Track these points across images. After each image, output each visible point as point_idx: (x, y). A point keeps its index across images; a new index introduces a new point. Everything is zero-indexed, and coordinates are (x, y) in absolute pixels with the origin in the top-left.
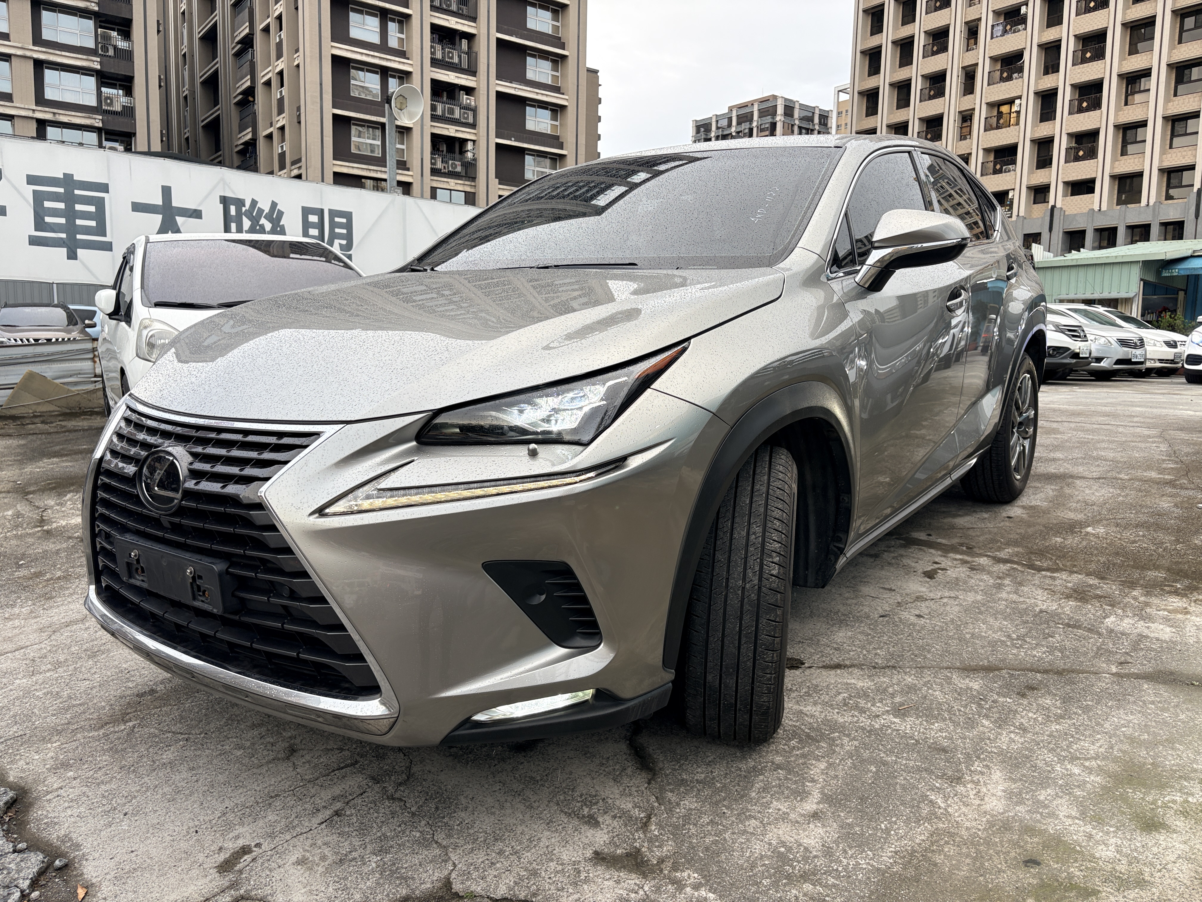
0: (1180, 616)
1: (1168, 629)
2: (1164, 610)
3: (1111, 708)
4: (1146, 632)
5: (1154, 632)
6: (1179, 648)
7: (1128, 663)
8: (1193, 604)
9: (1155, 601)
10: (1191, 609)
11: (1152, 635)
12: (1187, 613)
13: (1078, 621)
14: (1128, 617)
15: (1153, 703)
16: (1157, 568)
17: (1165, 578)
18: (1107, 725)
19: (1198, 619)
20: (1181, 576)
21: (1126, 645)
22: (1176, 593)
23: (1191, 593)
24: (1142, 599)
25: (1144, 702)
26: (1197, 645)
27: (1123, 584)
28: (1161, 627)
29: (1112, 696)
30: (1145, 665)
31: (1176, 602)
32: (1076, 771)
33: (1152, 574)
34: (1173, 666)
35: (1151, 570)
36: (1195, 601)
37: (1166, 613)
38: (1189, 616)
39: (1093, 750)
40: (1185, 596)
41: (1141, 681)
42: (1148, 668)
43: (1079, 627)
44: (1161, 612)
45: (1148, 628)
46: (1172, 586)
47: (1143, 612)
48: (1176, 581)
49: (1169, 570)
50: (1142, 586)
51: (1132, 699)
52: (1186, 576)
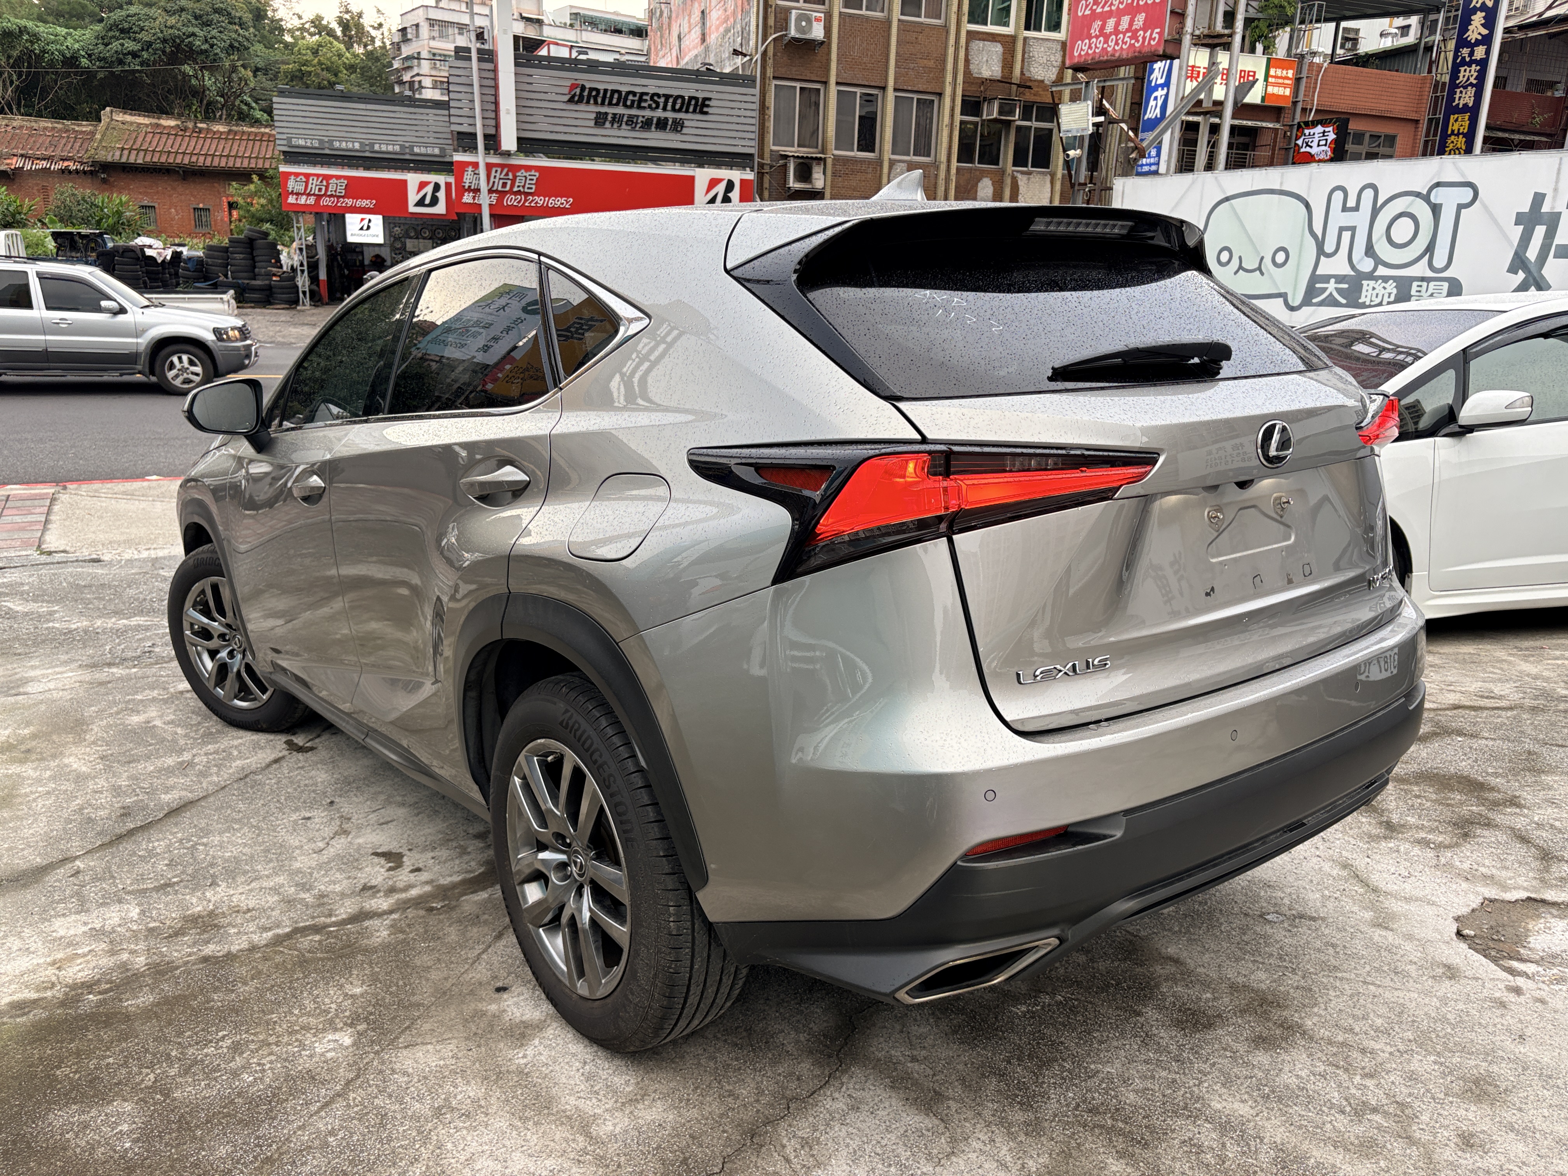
0: (60, 955)
1: (62, 932)
2: (85, 955)
3: (52, 831)
4: (83, 917)
5: (75, 921)
6: (36, 917)
7: (72, 876)
8: (54, 979)
9: (107, 962)
10: (51, 971)
11: (73, 917)
12: (54, 963)
13: (167, 894)
14: (120, 925)
15: (23, 850)
16: (148, 1014)
17: (121, 1000)
18: (44, 819)
19: (35, 962)
20: (100, 1014)
21: (92, 892)
22: (89, 986)
23: (66, 994)
24: (125, 956)
25: (30, 847)
26: (19, 929)
27: (171, 967)
28: (72, 932)
29: (58, 839)
30: (55, 881)
31: (78, 972)
32: (40, 789)
33: (145, 999)
34: (28, 895)
35: (153, 1005)
36: (53, 985)
37: (80, 951)
38: (48, 960)
39: (40, 802)
40: (74, 987)
41: (45, 862)
42: (51, 879)
43: (157, 889)
44: (86, 949)
45: (85, 924)
46: (100, 993)
47: (106, 940)
48: (100, 1003)
49: (127, 1018)
50: (143, 975)
51: (41, 844)
52: (93, 1017)
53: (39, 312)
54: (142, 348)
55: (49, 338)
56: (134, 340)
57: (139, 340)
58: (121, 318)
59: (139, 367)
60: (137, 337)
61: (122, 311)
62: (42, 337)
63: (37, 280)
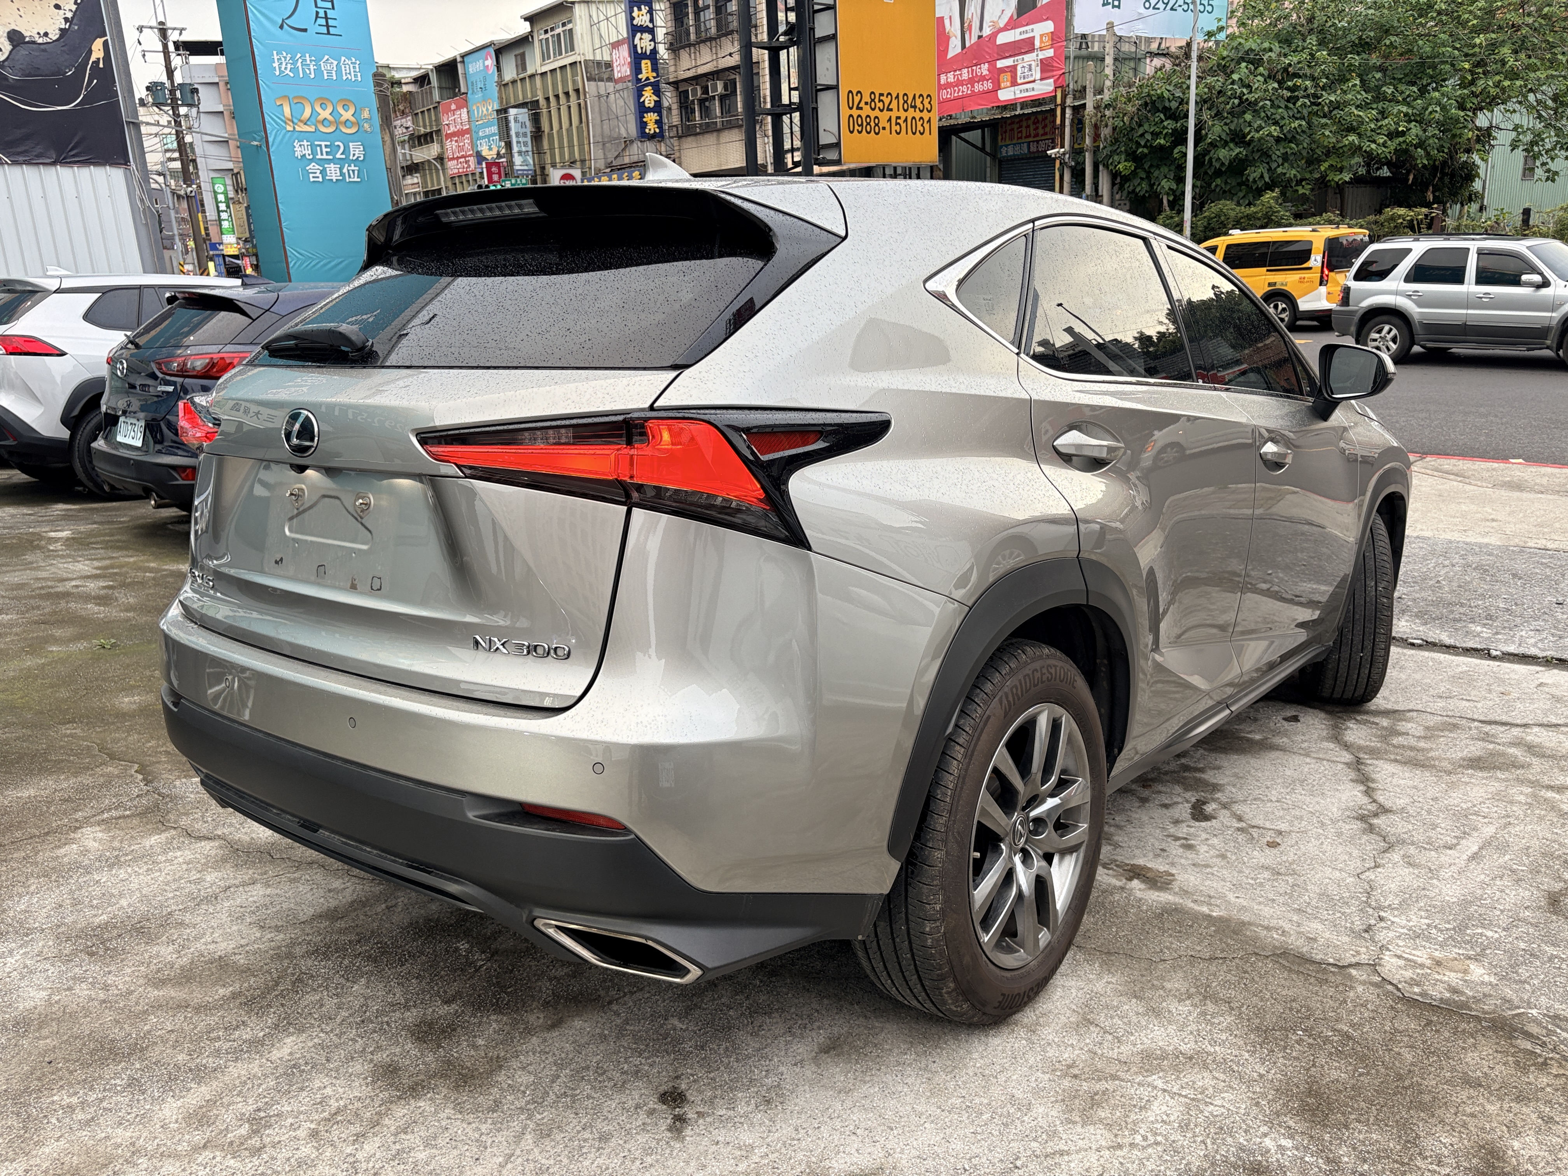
53: (1470, 287)
54: (1554, 323)
55: (1470, 312)
56: (1549, 314)
57: (1554, 315)
58: (1544, 291)
59: (1548, 342)
60: (1553, 311)
61: (1546, 284)
62: (1464, 311)
63: (1476, 256)
